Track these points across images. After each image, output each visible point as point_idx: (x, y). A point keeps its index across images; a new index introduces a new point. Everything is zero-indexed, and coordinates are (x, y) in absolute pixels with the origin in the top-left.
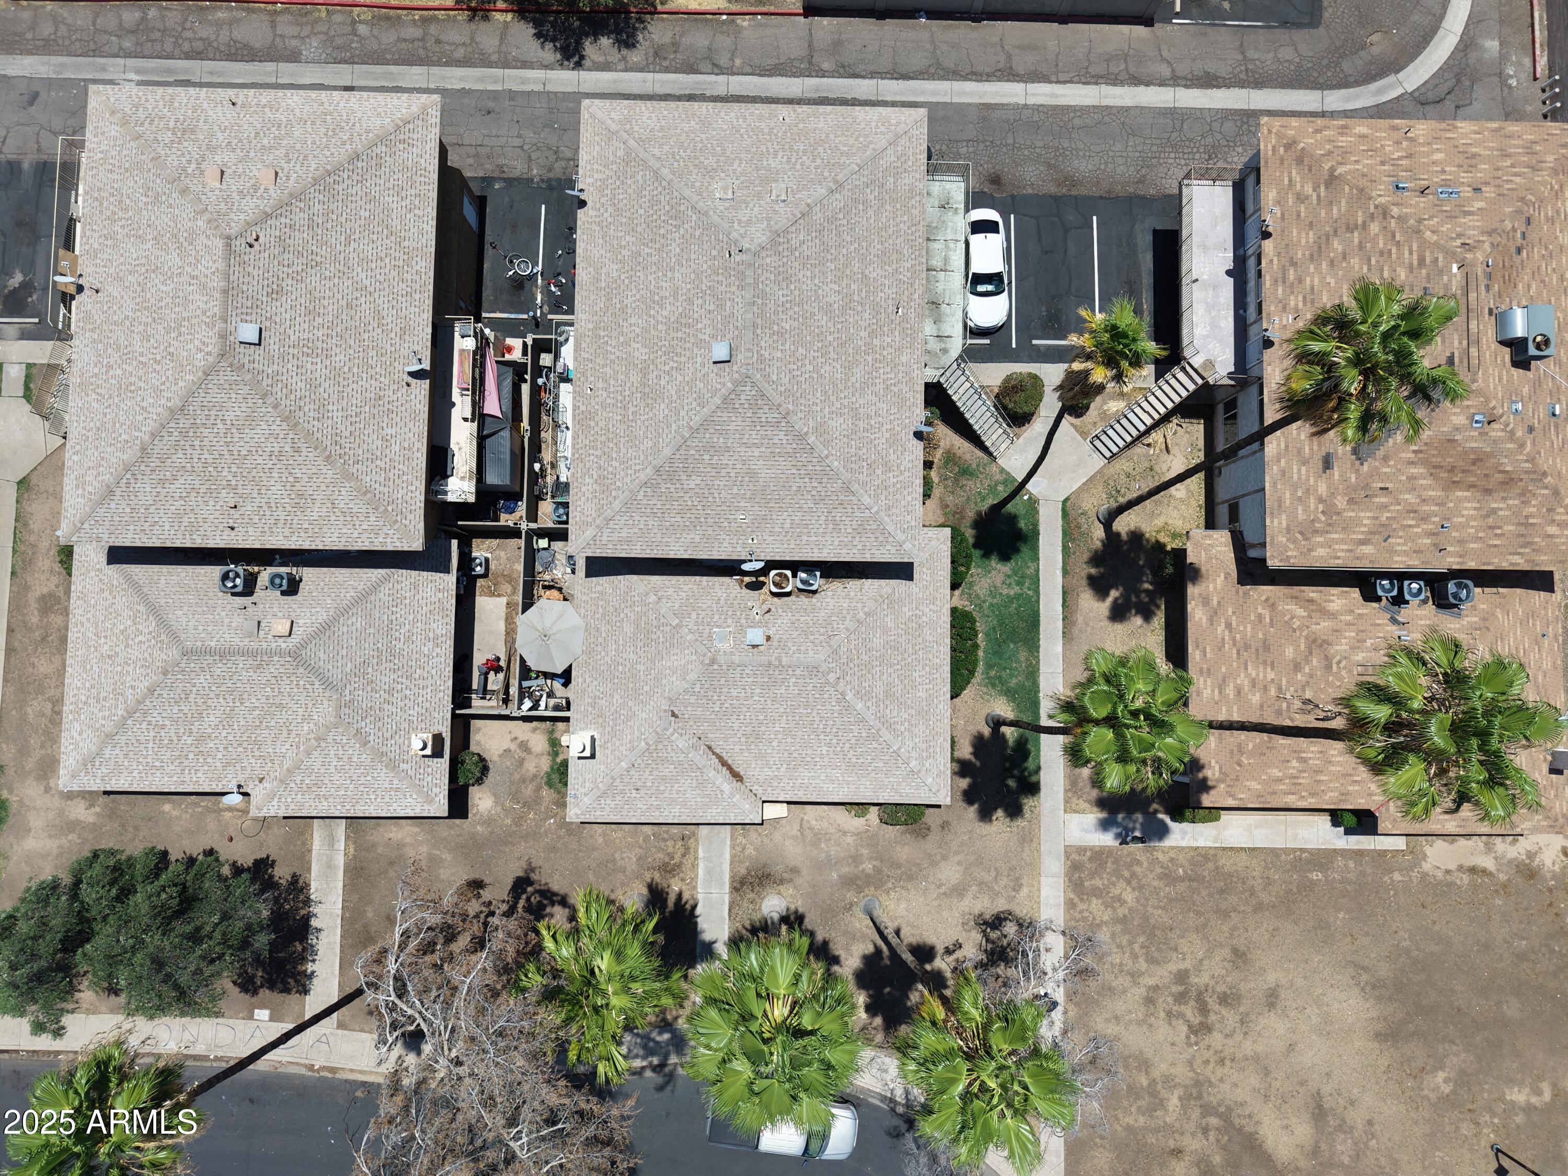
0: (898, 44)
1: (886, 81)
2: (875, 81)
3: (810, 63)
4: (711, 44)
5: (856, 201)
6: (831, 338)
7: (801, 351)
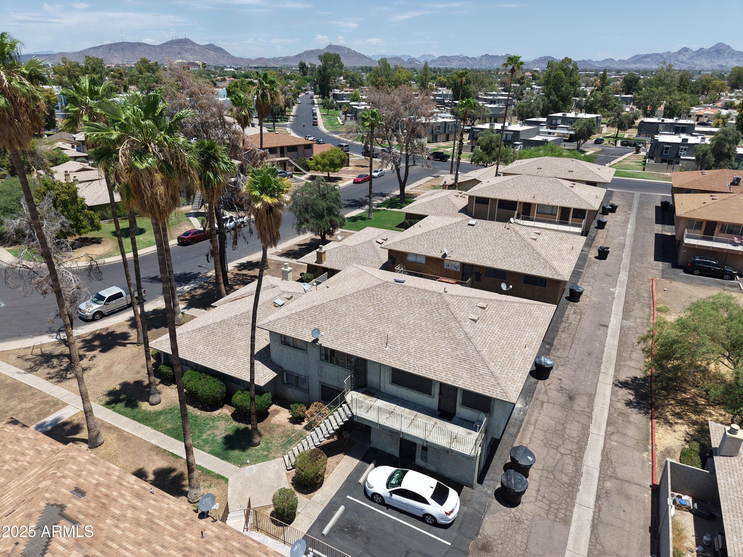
0: (626, 534)
1: (592, 514)
2: (593, 507)
3: (610, 477)
4: (628, 436)
5: (458, 344)
6: (386, 314)
7: (385, 302)
